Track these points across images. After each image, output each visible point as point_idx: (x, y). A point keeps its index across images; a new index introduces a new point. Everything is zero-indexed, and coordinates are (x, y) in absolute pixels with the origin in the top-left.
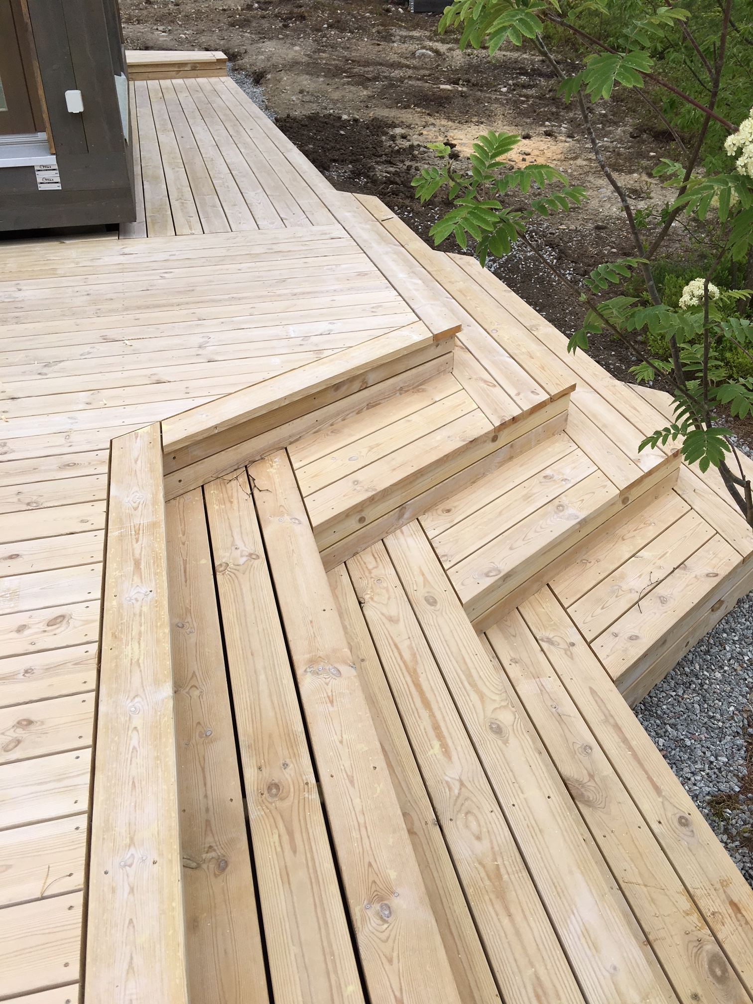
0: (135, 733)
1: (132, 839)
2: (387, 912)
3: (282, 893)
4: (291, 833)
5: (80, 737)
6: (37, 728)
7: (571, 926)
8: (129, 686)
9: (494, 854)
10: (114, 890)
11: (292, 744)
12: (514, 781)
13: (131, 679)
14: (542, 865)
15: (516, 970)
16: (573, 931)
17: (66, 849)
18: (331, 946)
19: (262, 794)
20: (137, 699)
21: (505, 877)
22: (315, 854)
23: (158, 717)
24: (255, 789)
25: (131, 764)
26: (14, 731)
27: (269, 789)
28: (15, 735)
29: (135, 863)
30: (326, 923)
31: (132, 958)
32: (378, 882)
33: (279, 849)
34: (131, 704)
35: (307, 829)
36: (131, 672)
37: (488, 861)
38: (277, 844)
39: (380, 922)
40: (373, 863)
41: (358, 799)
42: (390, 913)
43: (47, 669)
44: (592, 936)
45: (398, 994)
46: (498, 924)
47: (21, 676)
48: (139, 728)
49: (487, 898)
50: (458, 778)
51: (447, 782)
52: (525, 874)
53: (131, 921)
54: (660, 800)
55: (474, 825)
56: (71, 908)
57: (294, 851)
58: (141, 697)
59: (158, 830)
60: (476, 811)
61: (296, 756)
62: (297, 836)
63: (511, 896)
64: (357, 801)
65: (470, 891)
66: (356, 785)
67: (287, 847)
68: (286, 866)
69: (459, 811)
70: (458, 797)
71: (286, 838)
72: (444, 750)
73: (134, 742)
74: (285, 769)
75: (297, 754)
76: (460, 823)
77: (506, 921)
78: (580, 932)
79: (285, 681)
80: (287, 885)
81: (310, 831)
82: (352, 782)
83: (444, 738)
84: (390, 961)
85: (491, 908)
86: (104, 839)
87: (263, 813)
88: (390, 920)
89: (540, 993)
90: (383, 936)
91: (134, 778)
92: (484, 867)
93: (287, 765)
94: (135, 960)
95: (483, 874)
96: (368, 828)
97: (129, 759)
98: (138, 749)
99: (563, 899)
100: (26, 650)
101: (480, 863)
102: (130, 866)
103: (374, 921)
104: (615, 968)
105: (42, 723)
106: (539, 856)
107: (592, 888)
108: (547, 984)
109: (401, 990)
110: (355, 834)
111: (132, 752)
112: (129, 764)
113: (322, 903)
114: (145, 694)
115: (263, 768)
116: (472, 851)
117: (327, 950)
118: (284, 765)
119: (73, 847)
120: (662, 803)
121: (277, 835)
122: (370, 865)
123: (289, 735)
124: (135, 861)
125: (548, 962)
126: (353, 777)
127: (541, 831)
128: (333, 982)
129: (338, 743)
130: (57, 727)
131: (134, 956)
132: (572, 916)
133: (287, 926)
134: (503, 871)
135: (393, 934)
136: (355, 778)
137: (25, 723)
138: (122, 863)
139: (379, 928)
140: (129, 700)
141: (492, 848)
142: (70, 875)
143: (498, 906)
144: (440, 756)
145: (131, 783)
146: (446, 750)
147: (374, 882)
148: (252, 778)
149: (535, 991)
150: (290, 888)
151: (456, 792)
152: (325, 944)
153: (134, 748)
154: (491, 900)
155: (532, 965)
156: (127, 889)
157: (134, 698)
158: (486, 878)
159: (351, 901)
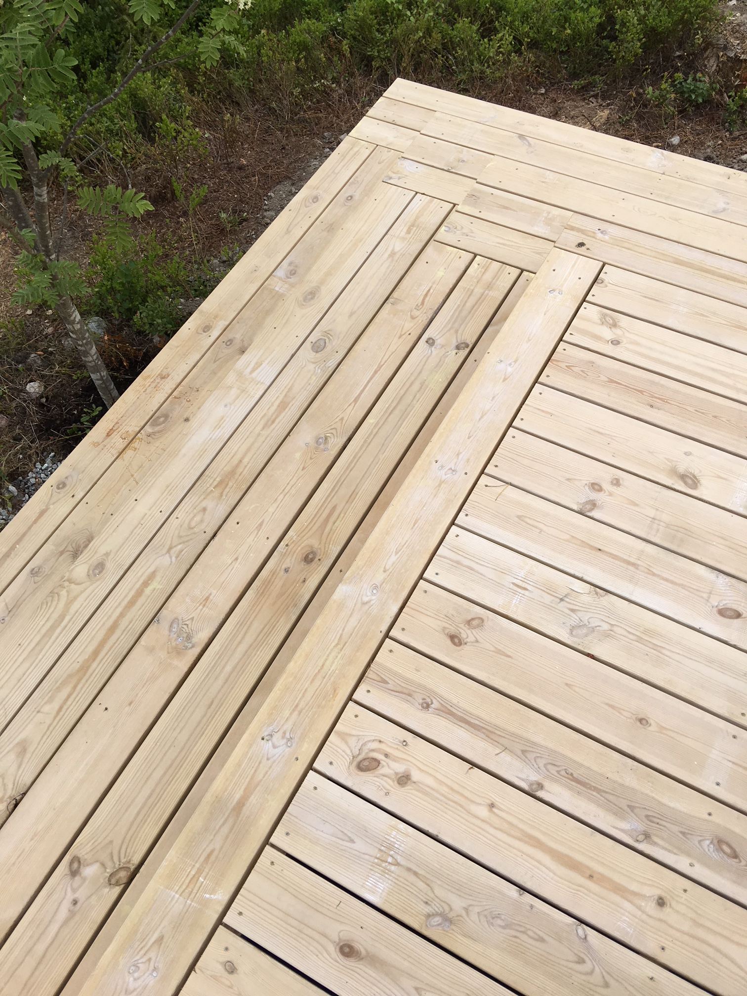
0: (387, 567)
1: (440, 485)
2: (321, 440)
3: (362, 489)
4: (327, 520)
5: (426, 592)
6: (450, 627)
7: (220, 435)
8: (363, 619)
9: (208, 494)
10: (468, 461)
11: (268, 583)
12: (140, 525)
13: (356, 626)
14: (192, 470)
15: (269, 438)
16: (222, 432)
17: (480, 506)
18: (363, 445)
19: (319, 560)
20: (366, 599)
21: (218, 479)
22: (325, 497)
23: (364, 569)
24: (321, 566)
25: (407, 541)
26: (467, 638)
27: (312, 560)
28: (469, 632)
29: (447, 469)
30: (354, 457)
31: (480, 419)
32: (309, 456)
33: (342, 515)
34: (374, 598)
35: (316, 515)
36: (351, 634)
37: (217, 493)
38: (340, 519)
39: (329, 439)
40: (301, 467)
41: (270, 510)
42: (319, 439)
43: (410, 695)
44: (216, 424)
45: (353, 404)
46: (251, 462)
47: (435, 704)
48: (382, 569)
49: (240, 478)
50: (168, 555)
51: (177, 557)
52: (207, 472)
53: (469, 438)
54: (52, 507)
55: (198, 518)
56: (496, 466)
57: (334, 508)
58: (362, 599)
59: (422, 480)
60: (185, 525)
61: (273, 573)
62: (324, 515)
63: (228, 468)
64: (271, 510)
65: (245, 487)
66: (261, 520)
67: (336, 514)
68: (347, 502)
69: (195, 533)
70: (184, 542)
71: (332, 520)
72: (149, 582)
73: (394, 558)
74: (289, 568)
75: (272, 573)
76: (203, 527)
77: (246, 460)
78: (219, 430)
79: (218, 648)
80: (357, 491)
81: (315, 513)
82: (261, 525)
83: (137, 590)
84: (342, 419)
85: (245, 472)
86: (455, 496)
87: (331, 546)
88: (323, 436)
89: (270, 423)
90: (334, 431)
91: (412, 528)
92: (222, 493)
93: (285, 569)
94: (479, 417)
95: (227, 490)
96: (282, 489)
97: (405, 546)
98: (395, 550)
99: (206, 448)
100: (414, 737)
101: (221, 496)
102: (451, 469)
103: (331, 441)
104: (226, 406)
105: (444, 628)
106: (187, 475)
107: (186, 441)
108: (263, 422)
109: (350, 405)
110: (293, 491)
111: (400, 550)
112: (408, 542)
113: (347, 468)
114: (357, 601)
115: (302, 579)
116: (217, 506)
117: (366, 445)
118: (288, 571)
119: (476, 504)
120: (53, 504)
121: (336, 524)
122: (304, 468)
123: (263, 593)
124: (446, 470)
125: (251, 429)
126: (257, 528)
127: (168, 487)
128: (377, 429)
129: (239, 561)
130: (435, 616)
131: (478, 420)
132: (213, 438)
133: (375, 470)
134: (215, 483)
135: (329, 429)
136: (256, 526)
137: (456, 640)
138: (454, 473)
139: (332, 436)
140: (372, 602)
141: (204, 498)
142: (486, 486)
143: (240, 470)
144: (158, 578)
145: (416, 525)
146: (149, 580)
147: (311, 459)
148: (315, 577)
149: (271, 424)
150: (356, 488)
151: (179, 547)
152: (364, 449)
153: (397, 553)
154: (240, 475)
155: (259, 435)
156: (461, 456)
157: (367, 603)
158: (228, 487)
159: (332, 458)
